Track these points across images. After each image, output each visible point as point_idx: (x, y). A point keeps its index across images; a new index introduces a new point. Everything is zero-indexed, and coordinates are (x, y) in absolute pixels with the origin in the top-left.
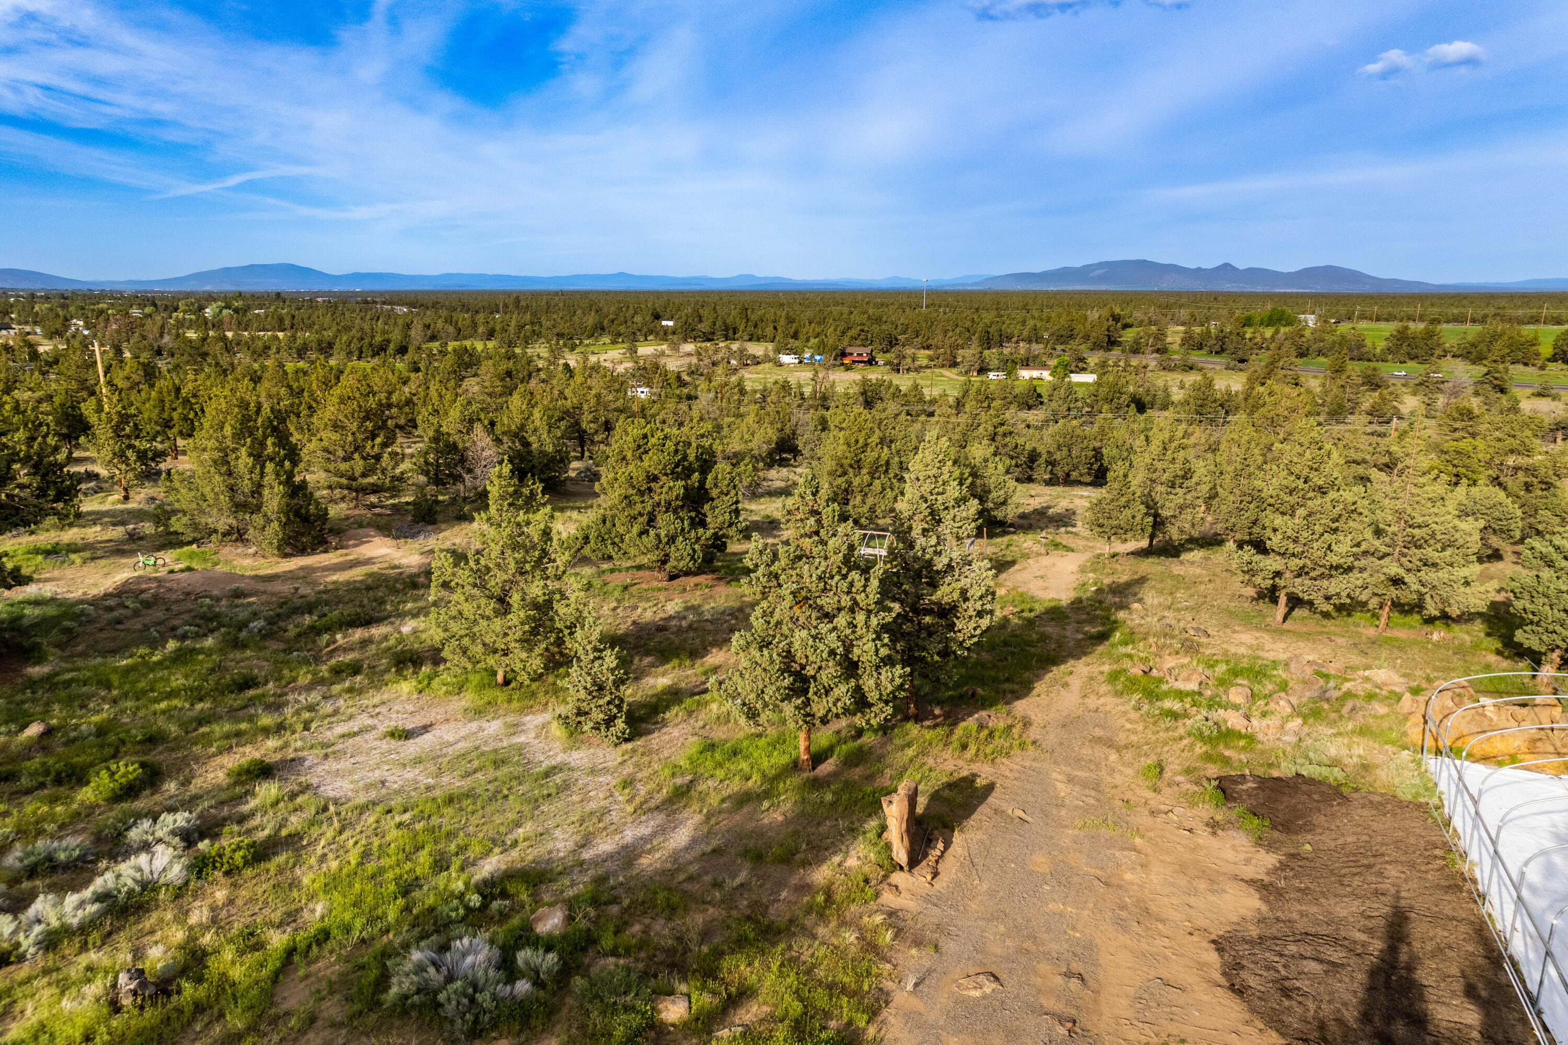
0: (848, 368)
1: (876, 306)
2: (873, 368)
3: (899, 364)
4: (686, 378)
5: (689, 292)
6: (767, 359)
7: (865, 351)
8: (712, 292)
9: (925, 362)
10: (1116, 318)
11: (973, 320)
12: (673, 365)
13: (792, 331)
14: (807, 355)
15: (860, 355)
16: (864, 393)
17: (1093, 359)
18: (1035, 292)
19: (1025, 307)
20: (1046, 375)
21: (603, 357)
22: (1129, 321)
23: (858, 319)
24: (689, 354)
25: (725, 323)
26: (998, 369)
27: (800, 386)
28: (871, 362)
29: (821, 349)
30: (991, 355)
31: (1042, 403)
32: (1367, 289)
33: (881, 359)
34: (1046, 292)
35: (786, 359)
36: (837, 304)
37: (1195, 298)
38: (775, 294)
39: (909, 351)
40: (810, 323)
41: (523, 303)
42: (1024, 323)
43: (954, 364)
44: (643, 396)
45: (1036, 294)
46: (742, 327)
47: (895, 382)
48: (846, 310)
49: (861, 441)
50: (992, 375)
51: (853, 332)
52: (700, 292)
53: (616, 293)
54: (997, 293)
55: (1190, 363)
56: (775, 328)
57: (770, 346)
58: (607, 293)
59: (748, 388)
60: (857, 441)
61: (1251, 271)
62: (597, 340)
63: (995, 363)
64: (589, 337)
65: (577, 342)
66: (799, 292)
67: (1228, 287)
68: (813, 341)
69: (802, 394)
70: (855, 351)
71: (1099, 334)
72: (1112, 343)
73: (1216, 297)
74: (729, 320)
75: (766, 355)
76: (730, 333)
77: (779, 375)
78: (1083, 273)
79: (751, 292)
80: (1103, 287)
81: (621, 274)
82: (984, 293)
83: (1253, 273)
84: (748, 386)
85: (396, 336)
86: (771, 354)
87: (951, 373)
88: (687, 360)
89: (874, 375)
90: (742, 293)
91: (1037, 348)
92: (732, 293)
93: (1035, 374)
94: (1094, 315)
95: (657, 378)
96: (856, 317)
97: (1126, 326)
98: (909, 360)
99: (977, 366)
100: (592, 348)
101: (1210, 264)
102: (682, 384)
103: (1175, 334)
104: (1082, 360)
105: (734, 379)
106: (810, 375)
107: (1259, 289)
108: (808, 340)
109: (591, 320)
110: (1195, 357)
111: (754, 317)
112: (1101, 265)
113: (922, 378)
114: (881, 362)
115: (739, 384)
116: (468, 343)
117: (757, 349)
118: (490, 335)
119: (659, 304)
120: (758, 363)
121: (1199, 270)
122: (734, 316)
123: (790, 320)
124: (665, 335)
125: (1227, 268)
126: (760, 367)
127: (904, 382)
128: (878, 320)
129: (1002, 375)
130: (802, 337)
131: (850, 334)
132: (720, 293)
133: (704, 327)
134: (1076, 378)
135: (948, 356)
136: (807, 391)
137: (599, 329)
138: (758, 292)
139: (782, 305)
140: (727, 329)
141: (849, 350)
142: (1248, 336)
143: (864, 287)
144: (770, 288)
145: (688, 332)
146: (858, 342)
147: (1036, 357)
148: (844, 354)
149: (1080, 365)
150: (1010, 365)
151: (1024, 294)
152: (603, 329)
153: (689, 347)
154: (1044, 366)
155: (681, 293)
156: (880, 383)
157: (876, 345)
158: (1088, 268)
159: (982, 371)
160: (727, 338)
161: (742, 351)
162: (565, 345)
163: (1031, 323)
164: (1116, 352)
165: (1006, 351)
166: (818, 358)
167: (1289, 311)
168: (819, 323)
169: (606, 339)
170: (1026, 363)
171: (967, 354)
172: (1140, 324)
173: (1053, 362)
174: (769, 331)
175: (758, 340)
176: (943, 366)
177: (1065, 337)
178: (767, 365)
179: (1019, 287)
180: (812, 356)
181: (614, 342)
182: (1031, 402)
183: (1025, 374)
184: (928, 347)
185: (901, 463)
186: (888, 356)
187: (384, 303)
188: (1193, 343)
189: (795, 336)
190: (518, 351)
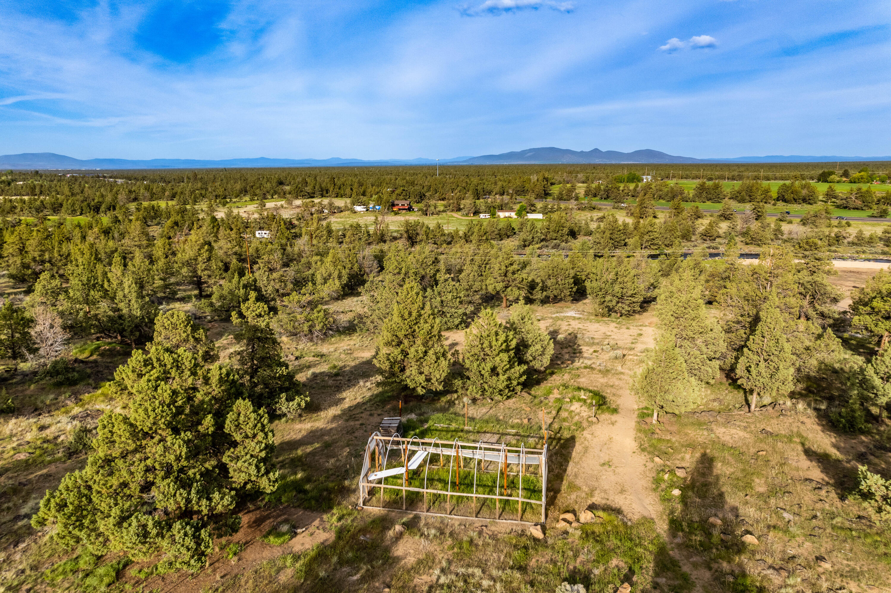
0: (396, 214)
1: (410, 175)
2: (411, 213)
3: (427, 210)
4: (296, 222)
5: (302, 168)
6: (346, 209)
7: (406, 203)
8: (316, 168)
9: (442, 208)
10: (547, 179)
11: (467, 183)
12: (286, 214)
13: (362, 191)
14: (371, 206)
15: (403, 205)
16: (407, 232)
17: (539, 205)
18: (497, 166)
19: (494, 174)
20: (513, 215)
21: (242, 211)
22: (553, 181)
23: (401, 183)
24: (298, 207)
25: (321, 187)
26: (485, 212)
27: (366, 226)
28: (410, 209)
29: (379, 201)
30: (480, 202)
31: (515, 233)
32: (666, 161)
33: (416, 207)
34: (503, 165)
35: (358, 208)
36: (388, 174)
37: (584, 168)
38: (352, 168)
39: (432, 202)
40: (372, 186)
41: (199, 177)
42: (496, 183)
43: (459, 210)
44: (266, 236)
45: (498, 167)
46: (331, 189)
47: (426, 222)
48: (393, 177)
49: (414, 314)
50: (482, 216)
51: (398, 191)
52: (309, 168)
53: (259, 169)
54: (476, 166)
55: (593, 206)
56: (351, 189)
57: (349, 201)
58: (253, 169)
59: (334, 228)
60: (410, 314)
61: (609, 152)
62: (241, 199)
63: (483, 208)
64: (236, 197)
65: (228, 200)
66: (366, 167)
67: (597, 161)
68: (375, 197)
69: (368, 232)
70: (400, 203)
71: (539, 189)
72: (547, 194)
73: (595, 167)
74: (323, 185)
75: (346, 206)
76: (324, 193)
77: (353, 220)
78: (522, 154)
79: (338, 168)
80: (533, 162)
81: (263, 159)
82: (470, 167)
83: (610, 154)
84: (334, 227)
85: (109, 198)
86: (349, 205)
87: (457, 215)
88: (298, 210)
89: (413, 218)
90: (334, 168)
91: (506, 198)
92: (327, 168)
93: (507, 214)
94: (534, 178)
95: (274, 225)
96: (399, 182)
97: (552, 184)
98: (433, 208)
99: (473, 210)
100: (237, 204)
101: (588, 149)
102: (293, 226)
103: (581, 189)
104: (533, 205)
105: (324, 223)
106: (373, 218)
107: (613, 162)
108: (371, 196)
109: (238, 186)
110: (595, 202)
111: (338, 183)
112: (531, 150)
113: (441, 219)
114: (416, 209)
115: (328, 227)
116: (154, 203)
117: (340, 202)
118: (173, 197)
119: (282, 176)
120: (342, 211)
121: (582, 152)
122: (325, 182)
123: (361, 185)
124: (283, 195)
125: (596, 151)
126: (342, 214)
127: (431, 222)
128: (413, 184)
129: (488, 216)
130: (368, 194)
131: (396, 192)
132: (320, 168)
133: (309, 189)
134: (531, 216)
135: (455, 205)
136: (372, 229)
137: (244, 191)
138: (342, 168)
139: (356, 175)
140: (322, 191)
141: (396, 202)
142: (621, 188)
143: (403, 164)
144: (350, 165)
145: (298, 193)
146: (401, 197)
147: (507, 204)
148: (393, 205)
149: (533, 208)
150: (492, 210)
151: (491, 167)
152: (246, 191)
153: (298, 202)
154: (511, 209)
155: (297, 168)
156: (417, 224)
157: (412, 199)
158: (524, 152)
159: (476, 213)
160: (323, 196)
161: (331, 204)
162: (220, 202)
163: (500, 184)
164: (549, 199)
165: (490, 200)
166: (377, 207)
167: (637, 173)
168: (378, 186)
169: (247, 198)
170: (501, 208)
171: (467, 202)
172: (560, 183)
173: (517, 207)
174: (348, 191)
175: (342, 197)
176: (453, 211)
177: (521, 191)
178: (347, 213)
179: (488, 163)
180: (374, 207)
181: (252, 200)
182: (509, 233)
183: (502, 215)
184: (443, 199)
185: (442, 302)
186: (420, 205)
187: (111, 177)
188: (592, 194)
189: (364, 194)
190: (188, 207)
